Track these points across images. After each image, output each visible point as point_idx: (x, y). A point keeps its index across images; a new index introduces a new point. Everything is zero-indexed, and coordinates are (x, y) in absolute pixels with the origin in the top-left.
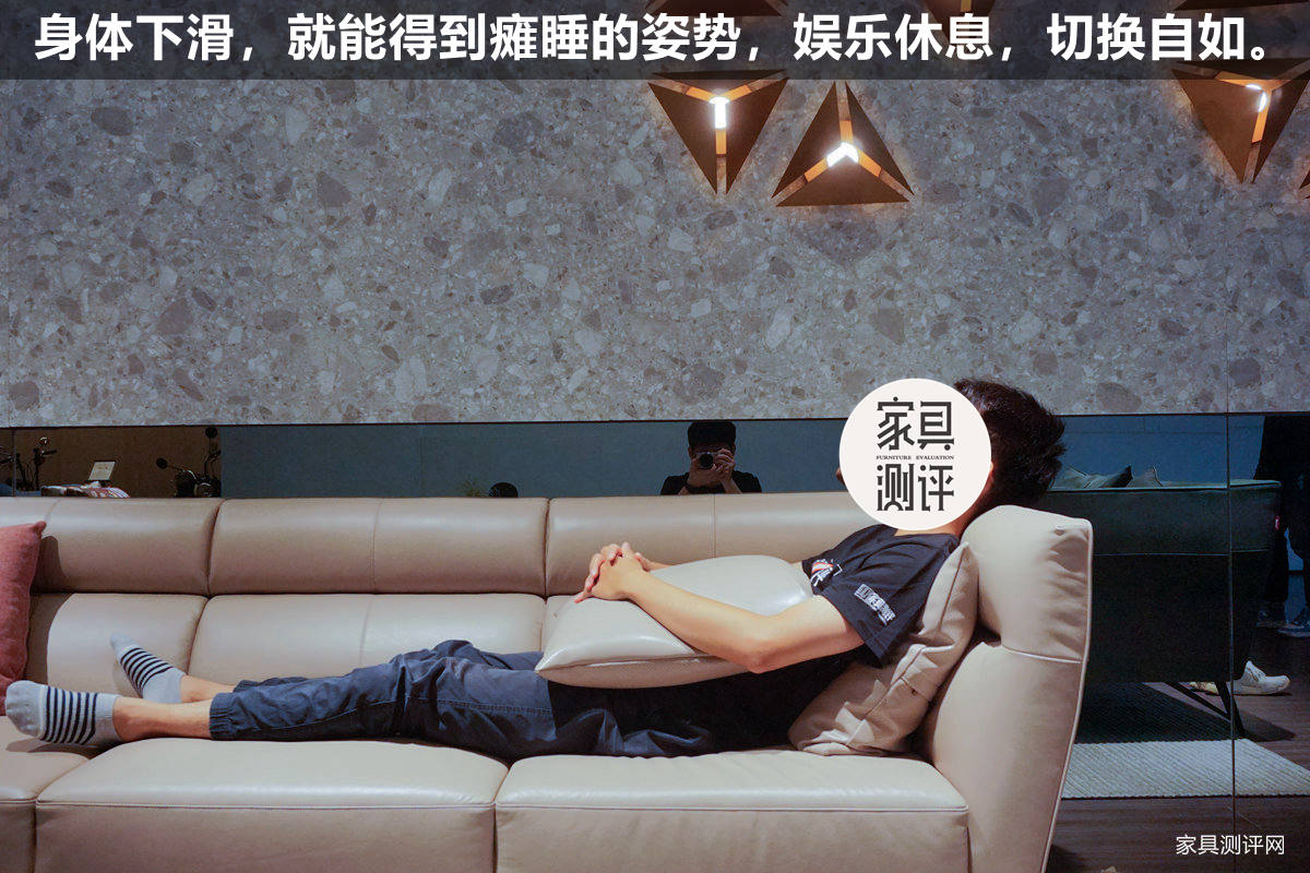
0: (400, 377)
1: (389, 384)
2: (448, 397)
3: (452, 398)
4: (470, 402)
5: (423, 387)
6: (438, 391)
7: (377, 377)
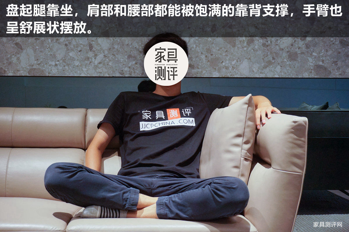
0: (23, 56)
1: (18, 59)
2: (44, 65)
3: (45, 65)
4: (53, 68)
5: (33, 61)
6: (39, 62)
7: (13, 56)
